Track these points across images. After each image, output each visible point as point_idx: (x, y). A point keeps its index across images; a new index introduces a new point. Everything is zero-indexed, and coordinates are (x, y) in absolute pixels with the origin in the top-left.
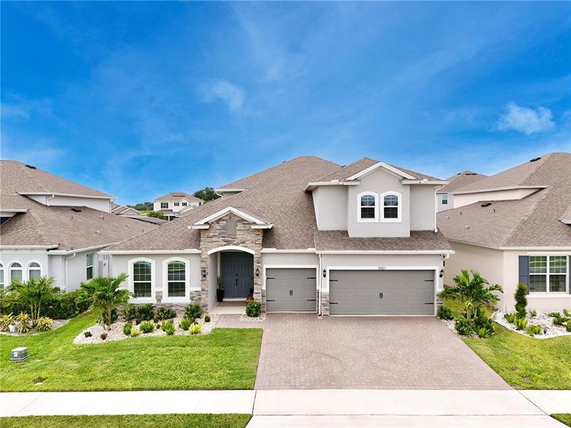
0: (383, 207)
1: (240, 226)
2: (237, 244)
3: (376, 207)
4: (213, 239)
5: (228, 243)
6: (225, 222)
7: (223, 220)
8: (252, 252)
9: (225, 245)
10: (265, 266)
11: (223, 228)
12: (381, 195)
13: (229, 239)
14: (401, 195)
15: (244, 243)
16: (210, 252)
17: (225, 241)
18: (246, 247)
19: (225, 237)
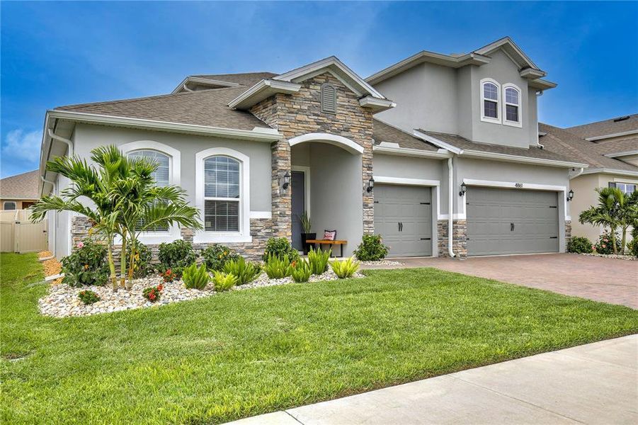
0: (505, 103)
1: (341, 99)
2: (338, 132)
3: (499, 102)
4: (299, 117)
5: (324, 128)
6: (318, 87)
7: (316, 83)
8: (360, 149)
9: (318, 131)
11: (316, 98)
12: (504, 86)
13: (325, 120)
14: (520, 90)
15: (347, 130)
16: (294, 141)
17: (318, 124)
18: (351, 138)
19: (318, 116)
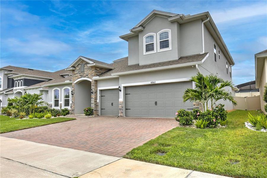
0: (159, 41)
1: (86, 67)
2: (85, 77)
3: (155, 42)
4: (76, 75)
5: (82, 76)
6: (80, 66)
8: (91, 80)
9: (80, 78)
10: (99, 88)
11: (80, 69)
12: (158, 33)
13: (82, 74)
14: (170, 30)
15: (87, 75)
16: (75, 82)
17: (80, 76)
18: (88, 78)
19: (80, 73)
